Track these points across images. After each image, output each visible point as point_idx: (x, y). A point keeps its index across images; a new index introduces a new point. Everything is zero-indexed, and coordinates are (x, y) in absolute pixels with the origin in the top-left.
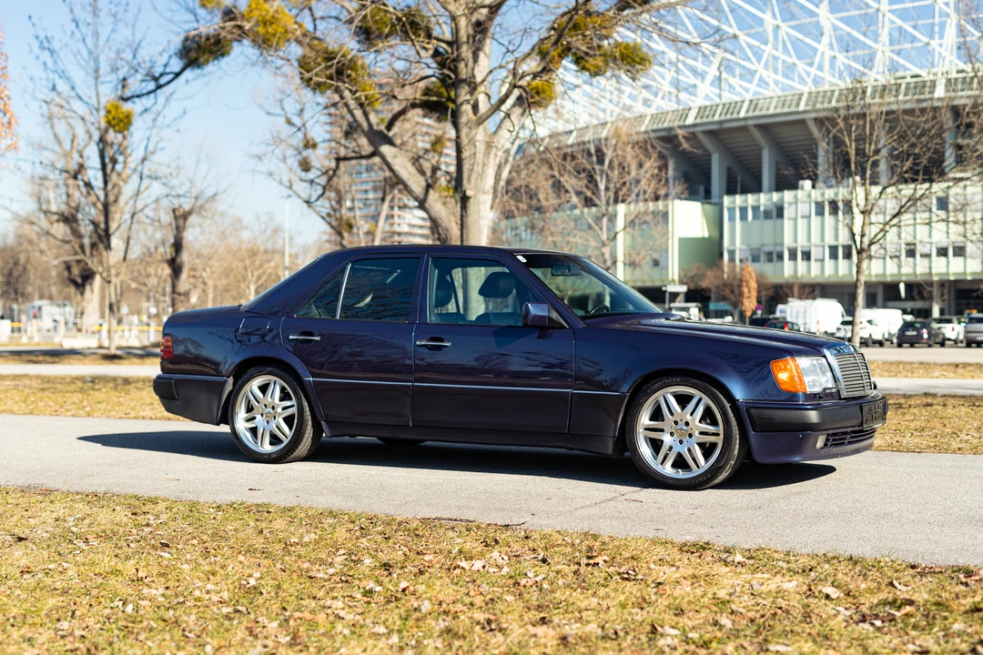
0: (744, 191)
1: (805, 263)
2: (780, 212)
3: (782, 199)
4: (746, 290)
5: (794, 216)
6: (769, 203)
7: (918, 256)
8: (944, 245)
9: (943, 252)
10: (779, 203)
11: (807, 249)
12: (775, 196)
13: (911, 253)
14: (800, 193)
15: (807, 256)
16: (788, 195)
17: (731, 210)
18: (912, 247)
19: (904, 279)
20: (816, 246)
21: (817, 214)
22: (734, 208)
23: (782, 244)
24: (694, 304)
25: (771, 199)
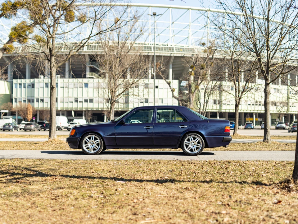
0: (20, 78)
1: (42, 103)
2: (33, 86)
3: (34, 81)
4: (29, 112)
5: (38, 87)
6: (30, 82)
7: (78, 102)
8: (87, 99)
9: (86, 101)
10: (33, 83)
11: (42, 99)
12: (32, 80)
13: (76, 101)
14: (40, 80)
15: (42, 101)
16: (36, 80)
17: (16, 84)
18: (77, 99)
19: (74, 109)
20: (45, 98)
21: (46, 87)
22: (17, 84)
23: (34, 97)
24: (11, 117)
25: (30, 81)
